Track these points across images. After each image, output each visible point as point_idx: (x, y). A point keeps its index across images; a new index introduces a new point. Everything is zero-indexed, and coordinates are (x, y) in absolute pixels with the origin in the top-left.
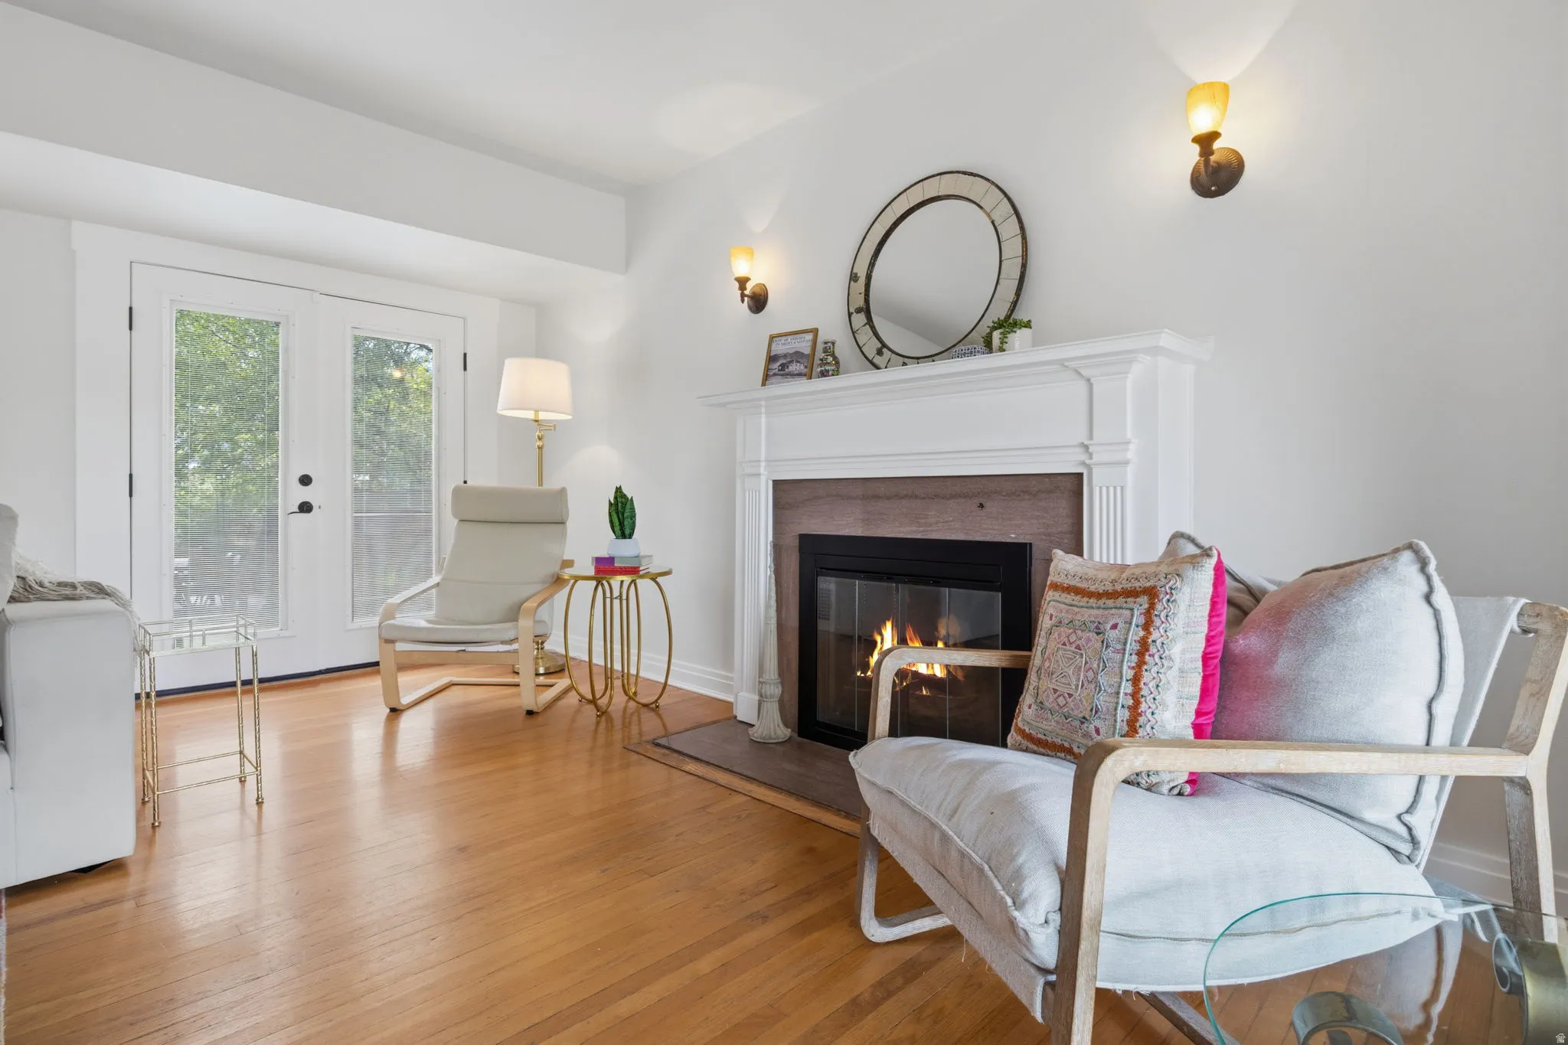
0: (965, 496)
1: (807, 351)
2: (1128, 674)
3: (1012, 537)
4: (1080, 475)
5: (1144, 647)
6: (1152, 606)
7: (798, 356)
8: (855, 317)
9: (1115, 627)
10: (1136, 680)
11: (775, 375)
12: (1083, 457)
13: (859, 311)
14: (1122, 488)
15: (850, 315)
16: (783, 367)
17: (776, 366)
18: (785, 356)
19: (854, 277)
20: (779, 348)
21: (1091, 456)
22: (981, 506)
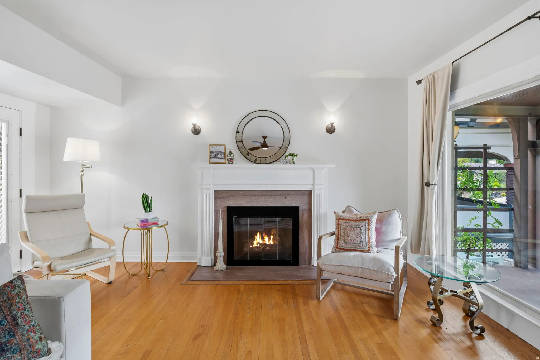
0: (280, 195)
1: (223, 151)
2: (367, 234)
3: (294, 205)
4: (311, 191)
5: (369, 229)
6: (369, 222)
7: (220, 152)
8: (238, 143)
9: (362, 226)
10: (368, 235)
11: (213, 158)
12: (312, 187)
13: (240, 142)
14: (321, 194)
15: (237, 142)
16: (216, 155)
17: (213, 155)
18: (216, 152)
19: (238, 132)
20: (213, 149)
21: (314, 187)
22: (286, 197)
